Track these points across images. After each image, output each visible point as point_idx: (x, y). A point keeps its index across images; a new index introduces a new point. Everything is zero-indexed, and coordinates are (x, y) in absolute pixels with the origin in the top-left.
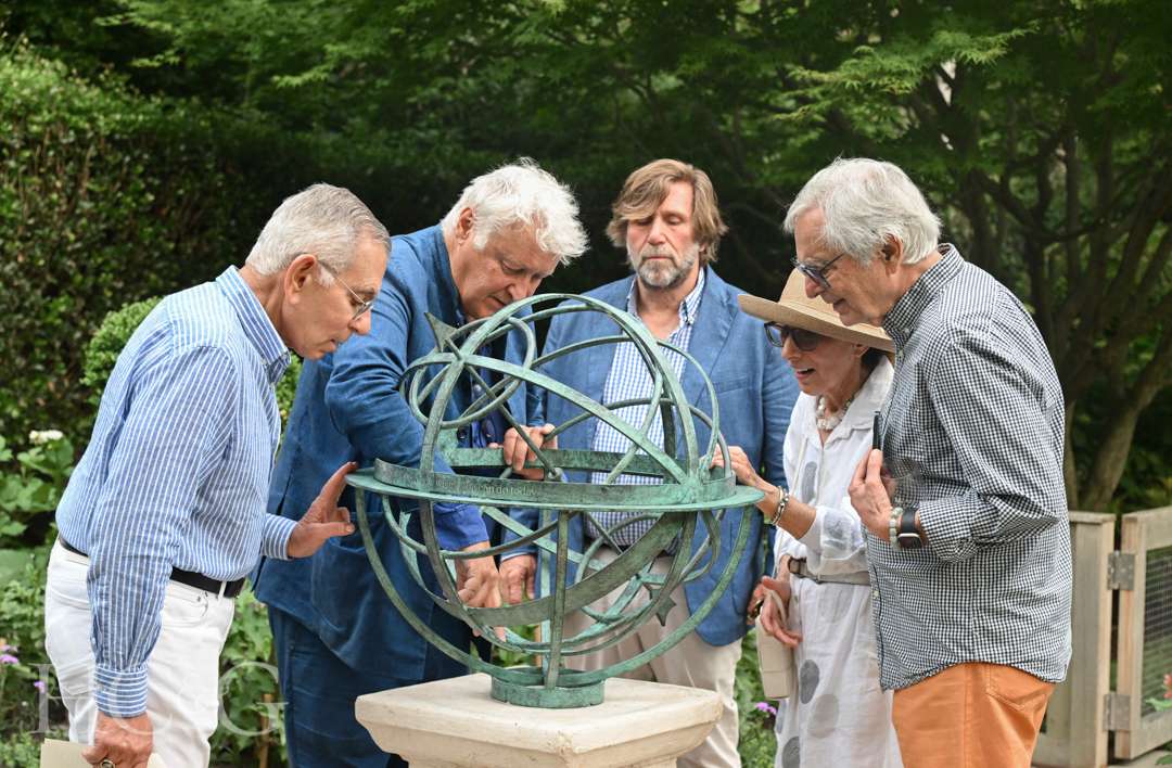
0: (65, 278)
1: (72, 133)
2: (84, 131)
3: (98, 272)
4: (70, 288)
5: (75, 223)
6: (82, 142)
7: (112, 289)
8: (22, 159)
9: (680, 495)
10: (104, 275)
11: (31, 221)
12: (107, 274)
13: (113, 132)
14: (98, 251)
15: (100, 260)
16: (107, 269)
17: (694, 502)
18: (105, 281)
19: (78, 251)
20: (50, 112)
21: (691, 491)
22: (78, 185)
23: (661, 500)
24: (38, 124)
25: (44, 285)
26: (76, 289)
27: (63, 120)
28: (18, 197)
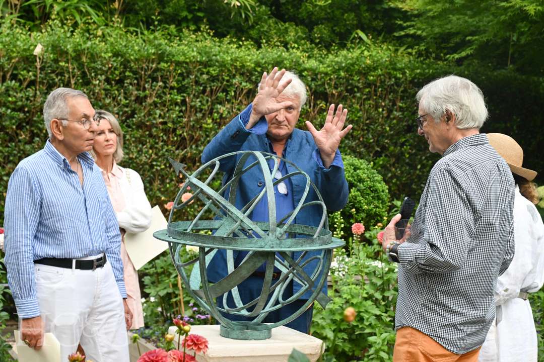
0: (384, 148)
1: (393, 80)
2: (399, 79)
3: (403, 145)
4: (387, 153)
5: (391, 122)
6: (398, 84)
7: (409, 153)
8: (365, 93)
9: (263, 244)
10: (405, 147)
11: (368, 122)
12: (407, 146)
13: (414, 78)
14: (404, 135)
15: (403, 140)
16: (407, 144)
17: (272, 248)
18: (405, 150)
19: (392, 135)
20: (381, 70)
21: (270, 243)
22: (394, 104)
23: (252, 245)
24: (373, 76)
25: (373, 152)
26: (391, 153)
27: (390, 73)
28: (361, 110)
